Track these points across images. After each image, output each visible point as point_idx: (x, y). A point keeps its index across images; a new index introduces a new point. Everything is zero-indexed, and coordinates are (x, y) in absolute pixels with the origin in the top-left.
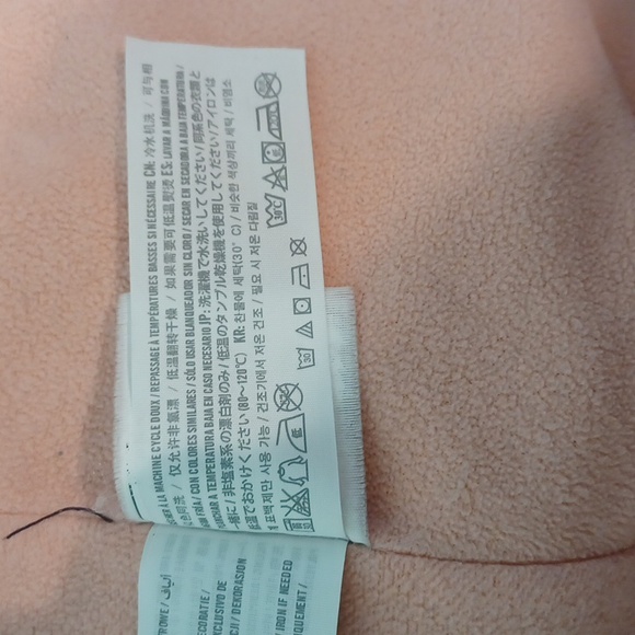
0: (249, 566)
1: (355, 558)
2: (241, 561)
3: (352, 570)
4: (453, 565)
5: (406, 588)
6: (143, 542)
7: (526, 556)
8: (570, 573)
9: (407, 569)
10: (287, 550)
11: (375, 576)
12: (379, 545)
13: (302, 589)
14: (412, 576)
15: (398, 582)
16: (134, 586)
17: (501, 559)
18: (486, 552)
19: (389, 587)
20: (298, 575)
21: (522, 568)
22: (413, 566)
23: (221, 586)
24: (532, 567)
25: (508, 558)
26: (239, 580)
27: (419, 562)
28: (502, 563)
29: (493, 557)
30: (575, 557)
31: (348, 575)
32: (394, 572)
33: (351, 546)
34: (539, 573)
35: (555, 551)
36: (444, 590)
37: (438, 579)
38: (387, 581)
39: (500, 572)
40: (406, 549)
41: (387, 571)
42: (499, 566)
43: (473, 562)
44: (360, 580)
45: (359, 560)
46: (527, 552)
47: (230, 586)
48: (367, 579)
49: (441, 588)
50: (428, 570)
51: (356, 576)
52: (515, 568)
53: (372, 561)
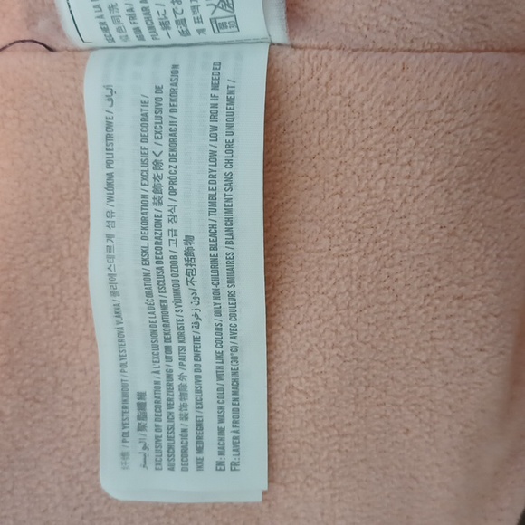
0: (182, 71)
1: (277, 56)
2: (175, 66)
3: (275, 67)
4: (366, 54)
5: (325, 78)
6: (84, 65)
7: (432, 44)
8: (470, 60)
9: (325, 60)
10: (215, 54)
11: (296, 71)
12: (298, 41)
13: (231, 84)
14: (330, 67)
15: (317, 74)
16: (81, 109)
17: (408, 46)
18: (395, 40)
19: (309, 80)
20: (227, 73)
21: (428, 55)
22: (330, 58)
23: (159, 89)
24: (436, 54)
25: (415, 46)
26: (174, 84)
27: (335, 54)
28: (409, 50)
29: (401, 45)
30: (475, 47)
31: (272, 72)
32: (312, 65)
33: (273, 47)
34: (443, 59)
35: (457, 40)
36: (358, 77)
37: (353, 68)
38: (307, 74)
39: (409, 58)
40: (323, 44)
41: (306, 64)
42: (408, 54)
43: (383, 50)
44: (283, 76)
45: (281, 57)
46: (432, 40)
47: (167, 89)
48: (289, 75)
49: (356, 75)
50: (343, 59)
51: (279, 72)
52: (421, 55)
53: (293, 57)
